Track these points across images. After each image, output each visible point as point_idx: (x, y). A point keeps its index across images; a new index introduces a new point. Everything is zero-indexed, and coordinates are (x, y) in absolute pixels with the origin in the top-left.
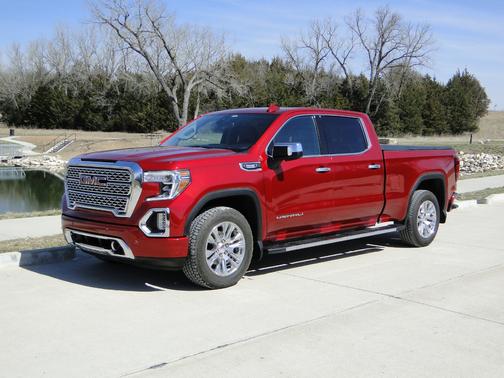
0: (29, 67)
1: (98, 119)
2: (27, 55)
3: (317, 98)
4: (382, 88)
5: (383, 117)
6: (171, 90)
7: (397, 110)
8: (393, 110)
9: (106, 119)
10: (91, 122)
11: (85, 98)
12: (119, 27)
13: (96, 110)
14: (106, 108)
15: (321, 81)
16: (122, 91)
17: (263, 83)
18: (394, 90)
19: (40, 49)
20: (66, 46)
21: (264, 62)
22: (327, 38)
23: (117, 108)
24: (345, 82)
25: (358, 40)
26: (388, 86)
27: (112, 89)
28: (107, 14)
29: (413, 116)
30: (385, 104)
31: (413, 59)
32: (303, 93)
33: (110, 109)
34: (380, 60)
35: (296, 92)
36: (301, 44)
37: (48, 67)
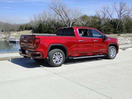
0: (38, 20)
1: (52, 31)
2: (37, 17)
3: (104, 25)
4: (121, 22)
5: (121, 29)
6: (67, 24)
7: (125, 27)
8: (124, 27)
9: (54, 31)
10: (51, 32)
11: (50, 26)
12: (55, 9)
13: (52, 29)
14: (54, 28)
15: (105, 20)
16: (58, 24)
17: (91, 21)
18: (125, 22)
19: (40, 15)
20: (45, 15)
21: (92, 16)
22: (107, 10)
23: (57, 28)
24: (112, 20)
25: (115, 10)
26: (123, 21)
27: (55, 24)
28: (52, 6)
29: (129, 28)
30: (122, 26)
31: (129, 14)
32: (101, 24)
33: (55, 29)
34: (121, 14)
35: (99, 23)
36: (100, 11)
37: (42, 19)
